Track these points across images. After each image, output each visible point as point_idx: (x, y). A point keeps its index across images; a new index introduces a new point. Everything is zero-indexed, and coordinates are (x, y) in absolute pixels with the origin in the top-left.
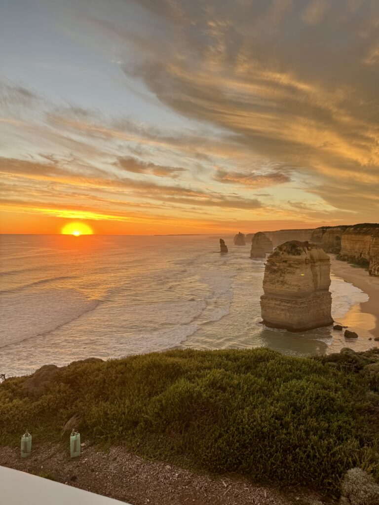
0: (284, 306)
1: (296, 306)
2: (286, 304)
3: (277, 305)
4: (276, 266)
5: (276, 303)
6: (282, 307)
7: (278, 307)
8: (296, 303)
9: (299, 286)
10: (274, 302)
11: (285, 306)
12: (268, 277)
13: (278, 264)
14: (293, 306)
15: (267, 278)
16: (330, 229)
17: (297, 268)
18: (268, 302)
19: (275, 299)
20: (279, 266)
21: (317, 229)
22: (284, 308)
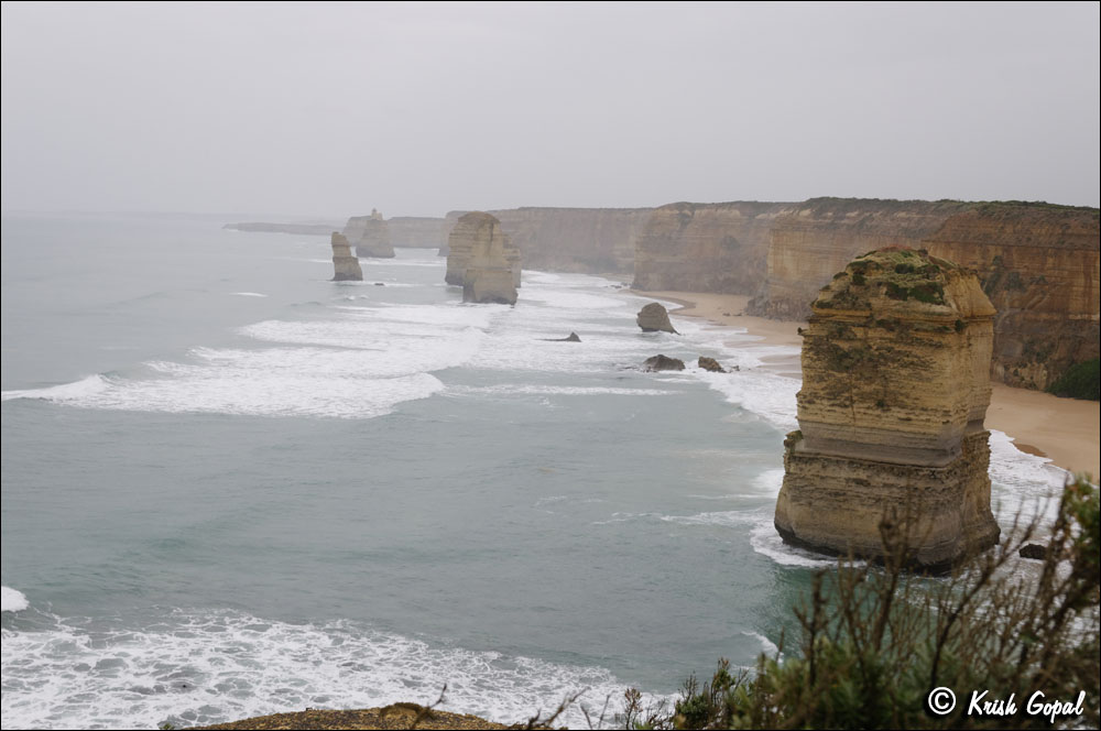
0: (885, 485)
1: (932, 485)
2: (892, 480)
3: (859, 482)
4: (849, 339)
5: (854, 476)
6: (876, 492)
7: (862, 489)
8: (933, 476)
9: (947, 413)
10: (845, 473)
11: (892, 485)
12: (821, 379)
13: (859, 332)
14: (921, 485)
15: (815, 385)
16: (704, 212)
17: (939, 346)
18: (822, 474)
19: (852, 462)
20: (865, 340)
21: (662, 208)
22: (885, 493)
